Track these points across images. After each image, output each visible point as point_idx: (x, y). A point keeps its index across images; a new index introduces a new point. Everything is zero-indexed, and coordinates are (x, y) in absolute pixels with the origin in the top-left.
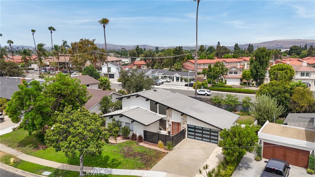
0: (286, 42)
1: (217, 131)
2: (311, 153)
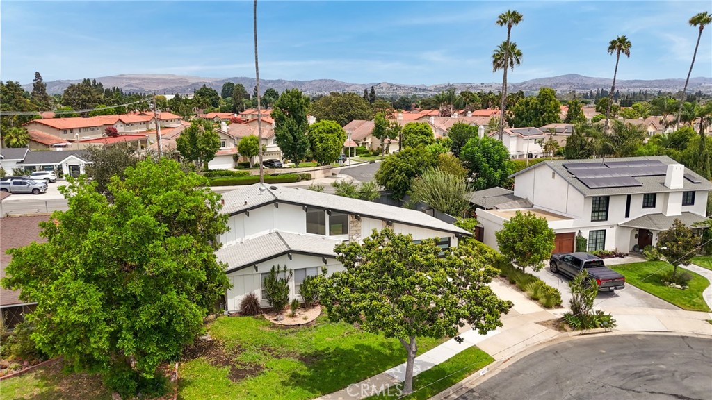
0: (148, 79)
1: (448, 240)
2: (576, 235)
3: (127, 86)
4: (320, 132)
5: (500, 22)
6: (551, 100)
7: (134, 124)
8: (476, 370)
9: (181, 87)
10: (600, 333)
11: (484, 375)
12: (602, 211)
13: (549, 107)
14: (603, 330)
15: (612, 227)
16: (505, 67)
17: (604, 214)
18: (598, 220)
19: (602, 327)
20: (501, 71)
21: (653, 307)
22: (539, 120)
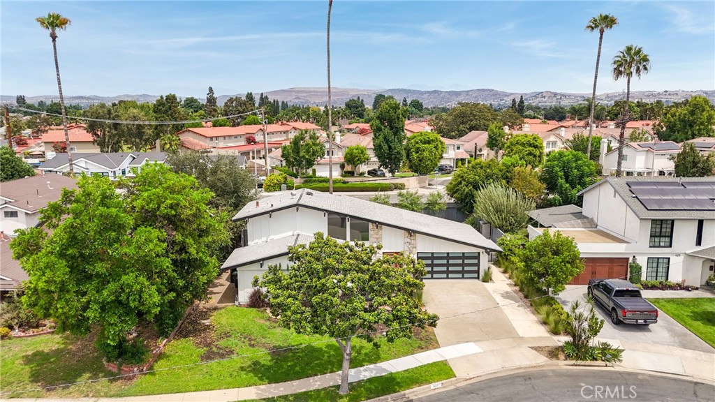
1: (477, 255)
2: (630, 261)
3: (295, 98)
4: (417, 143)
5: (591, 27)
6: (703, 110)
7: (275, 134)
8: (428, 382)
9: (342, 99)
10: (598, 366)
11: (434, 389)
12: (665, 236)
13: (700, 118)
14: (603, 363)
15: (678, 255)
16: (629, 75)
17: (668, 240)
18: (660, 246)
19: (603, 360)
20: (623, 80)
21: (685, 348)
22: (687, 133)
